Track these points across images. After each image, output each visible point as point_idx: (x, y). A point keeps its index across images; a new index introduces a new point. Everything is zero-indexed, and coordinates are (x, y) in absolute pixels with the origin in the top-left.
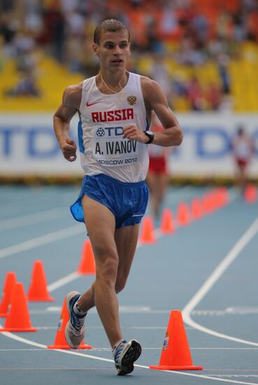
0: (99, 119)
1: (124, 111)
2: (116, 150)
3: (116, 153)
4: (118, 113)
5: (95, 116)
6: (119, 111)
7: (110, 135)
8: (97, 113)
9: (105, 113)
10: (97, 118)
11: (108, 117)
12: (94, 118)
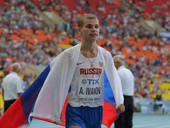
0: (84, 73)
1: (97, 69)
2: (92, 93)
3: (91, 94)
4: (94, 70)
5: (82, 71)
6: (95, 69)
7: (90, 83)
8: (83, 69)
9: (88, 69)
10: (83, 72)
11: (89, 72)
12: (81, 72)
